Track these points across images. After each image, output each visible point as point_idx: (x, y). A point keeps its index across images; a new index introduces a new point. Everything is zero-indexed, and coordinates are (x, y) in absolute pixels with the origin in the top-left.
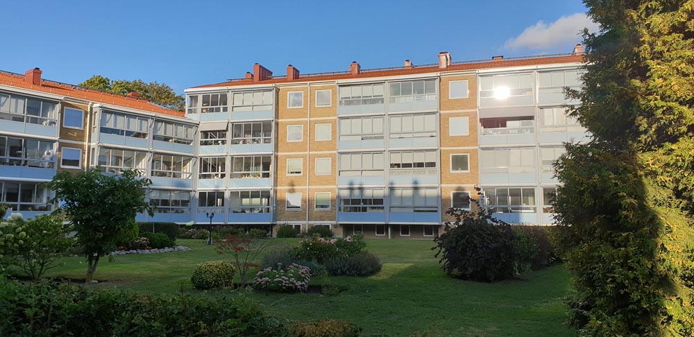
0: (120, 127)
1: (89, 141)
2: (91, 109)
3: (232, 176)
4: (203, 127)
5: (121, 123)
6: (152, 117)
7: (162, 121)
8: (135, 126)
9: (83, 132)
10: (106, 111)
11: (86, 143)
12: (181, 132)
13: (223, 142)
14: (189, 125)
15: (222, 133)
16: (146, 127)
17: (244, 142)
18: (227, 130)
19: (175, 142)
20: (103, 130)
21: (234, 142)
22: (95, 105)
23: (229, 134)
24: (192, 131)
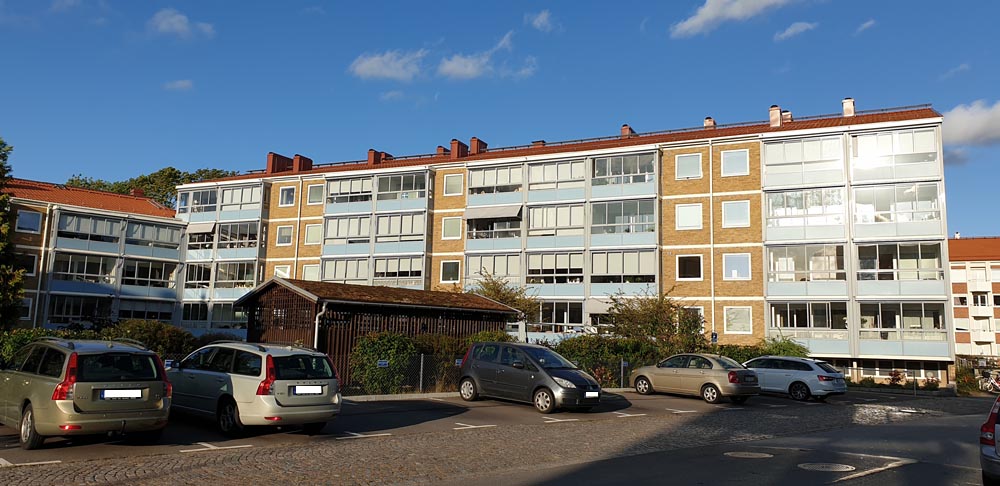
0: (83, 230)
1: (47, 246)
2: (51, 211)
3: (216, 285)
4: (191, 230)
5: (87, 227)
6: (125, 219)
7: (139, 223)
8: (103, 229)
9: (41, 236)
10: (64, 214)
11: (43, 248)
12: (165, 236)
13: (211, 247)
14: (177, 227)
15: (209, 236)
16: (118, 230)
17: (232, 246)
18: (213, 232)
19: (155, 245)
20: (61, 234)
21: (220, 246)
22: (55, 207)
23: (216, 236)
24: (177, 234)
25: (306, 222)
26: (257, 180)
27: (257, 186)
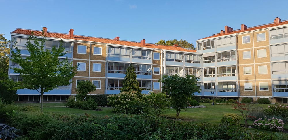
0: (172, 58)
1: (162, 64)
2: (162, 52)
3: (218, 75)
4: (204, 56)
5: (173, 57)
6: (184, 53)
7: (188, 55)
8: (178, 57)
9: (160, 61)
10: (167, 52)
11: (161, 65)
12: (196, 58)
13: (213, 61)
14: (199, 55)
15: (213, 57)
16: (182, 57)
17: (223, 60)
18: (215, 56)
19: (193, 62)
20: (167, 60)
21: (218, 61)
23: (216, 58)
24: (200, 57)
25: (258, 49)
26: (234, 34)
27: (234, 36)
